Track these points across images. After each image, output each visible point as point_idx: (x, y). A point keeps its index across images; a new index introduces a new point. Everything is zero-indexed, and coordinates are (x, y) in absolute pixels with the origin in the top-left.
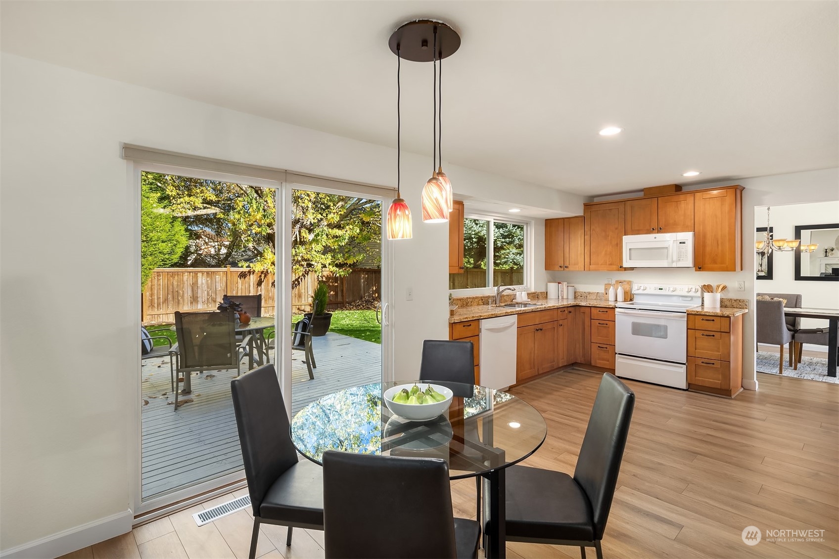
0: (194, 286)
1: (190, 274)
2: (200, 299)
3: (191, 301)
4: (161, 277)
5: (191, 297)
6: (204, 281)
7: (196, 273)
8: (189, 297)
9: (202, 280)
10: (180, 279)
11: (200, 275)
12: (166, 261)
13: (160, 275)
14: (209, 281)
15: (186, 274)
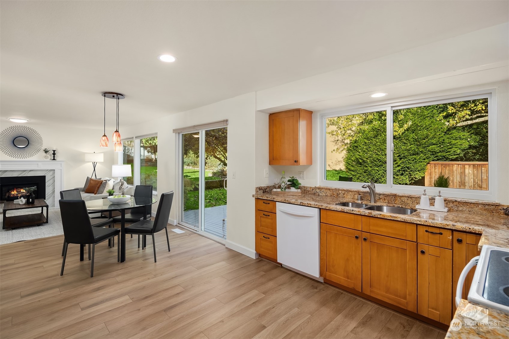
0: (463, 174)
1: (458, 166)
2: (467, 184)
3: (459, 184)
4: (437, 167)
5: (459, 182)
6: (470, 171)
7: (464, 165)
8: (458, 182)
9: (469, 170)
10: (451, 169)
11: (467, 167)
12: (439, 157)
13: (436, 166)
14: (476, 171)
15: (456, 166)
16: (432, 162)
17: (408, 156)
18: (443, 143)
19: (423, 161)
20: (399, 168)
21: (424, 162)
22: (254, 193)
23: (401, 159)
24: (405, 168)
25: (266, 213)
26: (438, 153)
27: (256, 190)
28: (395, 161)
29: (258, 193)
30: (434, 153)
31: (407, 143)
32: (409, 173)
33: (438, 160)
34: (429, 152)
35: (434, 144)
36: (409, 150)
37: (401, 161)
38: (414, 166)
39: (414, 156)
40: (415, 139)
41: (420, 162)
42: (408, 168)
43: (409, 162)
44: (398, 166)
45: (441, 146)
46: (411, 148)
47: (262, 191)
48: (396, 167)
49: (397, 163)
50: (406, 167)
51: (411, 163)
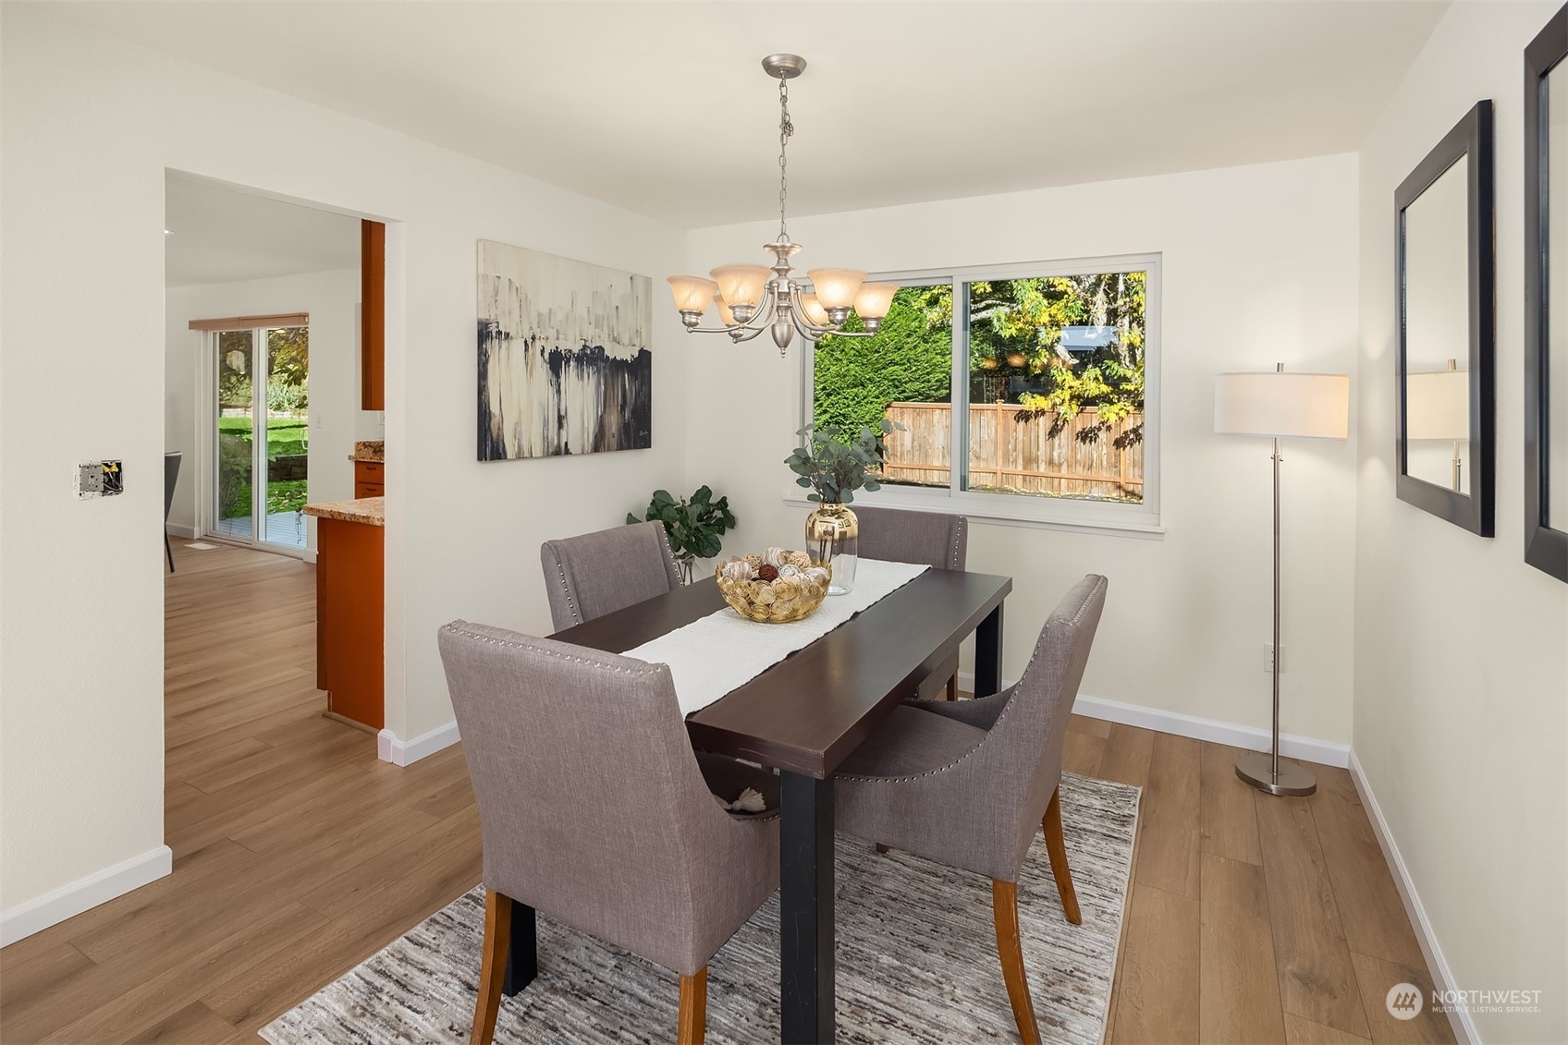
3: (943, 452)
4: (905, 415)
5: (943, 448)
8: (940, 447)
12: (909, 393)
13: (904, 412)
16: (895, 404)
17: (843, 389)
18: (915, 361)
19: (875, 400)
20: (826, 416)
21: (876, 403)
22: (353, 453)
23: (829, 395)
24: (837, 416)
25: (370, 487)
26: (906, 383)
27: (356, 447)
28: (817, 400)
29: (361, 452)
30: (897, 384)
31: (841, 360)
32: (850, 429)
33: (907, 399)
34: (886, 382)
35: (896, 364)
36: (845, 376)
37: (828, 402)
38: (856, 412)
39: (855, 390)
40: (858, 351)
41: (867, 403)
42: (844, 415)
43: (844, 404)
44: (825, 412)
45: (911, 368)
46: (848, 370)
47: (371, 450)
48: (820, 414)
49: (821, 405)
50: (840, 414)
51: (848, 406)
